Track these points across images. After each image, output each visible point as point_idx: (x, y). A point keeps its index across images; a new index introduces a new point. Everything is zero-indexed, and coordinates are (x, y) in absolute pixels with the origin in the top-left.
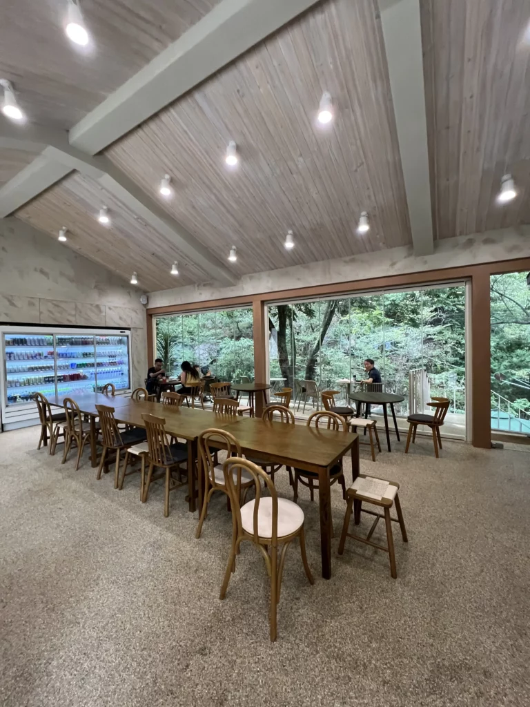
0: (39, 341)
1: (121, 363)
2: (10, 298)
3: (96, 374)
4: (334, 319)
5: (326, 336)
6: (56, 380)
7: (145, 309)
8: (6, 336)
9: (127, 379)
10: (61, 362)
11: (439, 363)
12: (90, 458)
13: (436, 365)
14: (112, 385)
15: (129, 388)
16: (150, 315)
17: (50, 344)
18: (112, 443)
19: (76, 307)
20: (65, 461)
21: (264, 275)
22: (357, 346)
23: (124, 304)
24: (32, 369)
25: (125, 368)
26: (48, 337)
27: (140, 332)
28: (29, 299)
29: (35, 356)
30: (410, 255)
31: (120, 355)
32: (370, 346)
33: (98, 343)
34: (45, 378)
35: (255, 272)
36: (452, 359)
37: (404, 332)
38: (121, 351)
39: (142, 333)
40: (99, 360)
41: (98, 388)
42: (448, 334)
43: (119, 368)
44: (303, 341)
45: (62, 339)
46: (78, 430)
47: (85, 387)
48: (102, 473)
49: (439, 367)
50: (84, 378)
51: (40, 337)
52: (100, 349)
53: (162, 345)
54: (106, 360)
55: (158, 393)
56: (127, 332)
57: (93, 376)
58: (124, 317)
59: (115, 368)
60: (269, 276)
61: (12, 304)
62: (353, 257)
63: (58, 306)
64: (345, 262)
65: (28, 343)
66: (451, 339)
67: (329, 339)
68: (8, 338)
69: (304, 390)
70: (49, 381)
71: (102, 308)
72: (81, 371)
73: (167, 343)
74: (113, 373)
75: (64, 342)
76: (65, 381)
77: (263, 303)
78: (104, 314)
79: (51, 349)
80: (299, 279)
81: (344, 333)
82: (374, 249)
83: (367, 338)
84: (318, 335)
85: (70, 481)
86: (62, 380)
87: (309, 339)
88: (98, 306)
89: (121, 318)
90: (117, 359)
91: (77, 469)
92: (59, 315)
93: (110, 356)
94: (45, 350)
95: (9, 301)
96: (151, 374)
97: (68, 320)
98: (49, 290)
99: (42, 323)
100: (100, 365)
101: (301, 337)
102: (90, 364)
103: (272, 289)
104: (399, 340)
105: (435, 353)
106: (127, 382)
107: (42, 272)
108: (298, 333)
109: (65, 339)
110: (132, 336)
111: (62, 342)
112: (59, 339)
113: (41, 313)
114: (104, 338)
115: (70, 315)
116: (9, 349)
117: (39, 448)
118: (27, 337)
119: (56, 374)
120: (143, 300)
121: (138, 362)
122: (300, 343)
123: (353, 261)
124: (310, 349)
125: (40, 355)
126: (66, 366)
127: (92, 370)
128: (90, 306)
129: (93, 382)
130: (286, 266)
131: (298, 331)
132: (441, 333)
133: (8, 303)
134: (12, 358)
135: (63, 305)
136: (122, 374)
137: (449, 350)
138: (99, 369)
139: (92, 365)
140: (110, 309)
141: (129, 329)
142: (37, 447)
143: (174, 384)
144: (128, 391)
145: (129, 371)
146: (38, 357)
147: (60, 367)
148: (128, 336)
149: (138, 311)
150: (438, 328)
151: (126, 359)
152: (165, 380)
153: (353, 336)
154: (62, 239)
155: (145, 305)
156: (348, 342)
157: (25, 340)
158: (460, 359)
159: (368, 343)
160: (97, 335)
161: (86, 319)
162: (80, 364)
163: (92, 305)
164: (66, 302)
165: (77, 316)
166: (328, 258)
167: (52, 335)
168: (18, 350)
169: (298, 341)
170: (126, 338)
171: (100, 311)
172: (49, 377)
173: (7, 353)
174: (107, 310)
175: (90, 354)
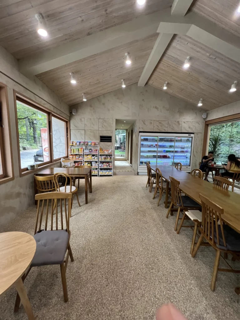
0: (152, 139)
1: (187, 152)
2: (144, 121)
3: (174, 156)
6: (157, 157)
7: (204, 122)
8: (142, 137)
9: (189, 161)
10: (160, 149)
12: (165, 203)
14: (180, 164)
15: (190, 166)
16: (207, 124)
17: (156, 141)
18: (176, 202)
19: (168, 123)
20: (154, 198)
23: (192, 119)
24: (149, 151)
25: (188, 155)
26: (156, 138)
27: (200, 135)
28: (150, 121)
29: (150, 146)
31: (187, 147)
33: (176, 141)
34: (153, 155)
38: (187, 145)
39: (201, 136)
40: (176, 150)
41: (174, 163)
43: (186, 155)
45: (161, 139)
46: (160, 186)
47: (169, 162)
48: (169, 215)
50: (169, 157)
51: (153, 138)
52: (177, 144)
53: (212, 143)
54: (179, 150)
55: (207, 172)
56: (192, 135)
57: (173, 157)
58: (192, 127)
59: (183, 154)
61: (145, 124)
63: (161, 123)
65: (149, 140)
68: (142, 138)
70: (154, 157)
71: (180, 123)
72: (168, 154)
73: (216, 141)
74: (182, 157)
75: (162, 140)
76: (160, 158)
78: (181, 126)
79: (156, 143)
85: (154, 212)
86: (160, 157)
88: (178, 122)
89: (189, 127)
90: (185, 150)
91: (158, 206)
92: (161, 127)
93: (182, 148)
94: (154, 144)
95: (144, 122)
96: (204, 160)
97: (164, 130)
98: (158, 116)
99: (154, 131)
100: (176, 152)
102: (171, 151)
106: (189, 162)
107: (156, 108)
109: (162, 139)
110: (195, 137)
111: (161, 140)
112: (160, 138)
113: (154, 127)
114: (180, 138)
115: (165, 127)
116: (142, 143)
117: (146, 187)
118: (148, 138)
119: (157, 154)
120: (204, 116)
121: (196, 152)
125: (152, 145)
126: (162, 151)
127: (172, 154)
128: (174, 122)
129: (172, 160)
133: (143, 123)
134: (143, 146)
135: (162, 122)
136: (187, 158)
138: (176, 154)
139: (173, 152)
140: (184, 123)
141: (193, 133)
142: (146, 186)
143: (219, 169)
144: (189, 167)
145: (190, 156)
146: (151, 146)
147: (159, 151)
148: (192, 138)
149: (199, 123)
151: (189, 150)
152: (213, 165)
154: (165, 88)
155: (204, 119)
157: (148, 139)
160: (176, 137)
161: (172, 129)
162: (167, 151)
163: (175, 121)
164: (164, 121)
165: (168, 127)
167: (157, 137)
168: (145, 143)
170: (191, 138)
171: (179, 124)
172: (154, 155)
173: (141, 144)
174: (183, 123)
175: (172, 146)
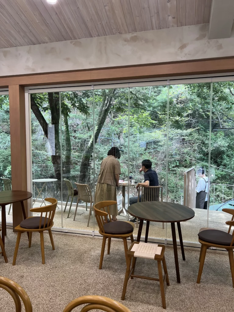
4: (107, 120)
5: (100, 134)
11: (188, 158)
13: (186, 160)
21: (23, 50)
22: (126, 144)
30: (202, 37)
32: (137, 144)
35: (11, 46)
36: (199, 156)
37: (164, 133)
42: (196, 136)
44: (79, 139)
49: (188, 162)
60: (29, 52)
62: (135, 34)
64: (126, 40)
66: (198, 139)
67: (103, 138)
69: (76, 193)
77: (22, 88)
80: (68, 59)
81: (115, 132)
82: (162, 26)
83: (134, 137)
84: (93, 133)
87: (85, 136)
101: (77, 135)
103: (33, 70)
104: (160, 139)
105: (185, 150)
108: (75, 131)
122: (77, 140)
123: (134, 39)
124: (86, 145)
130: (51, 41)
131: (75, 129)
132: (190, 134)
137: (196, 148)
150: (189, 131)
153: (123, 135)
156: (118, 140)
158: (204, 155)
159: (134, 141)
166: (105, 34)
169: (75, 138)
